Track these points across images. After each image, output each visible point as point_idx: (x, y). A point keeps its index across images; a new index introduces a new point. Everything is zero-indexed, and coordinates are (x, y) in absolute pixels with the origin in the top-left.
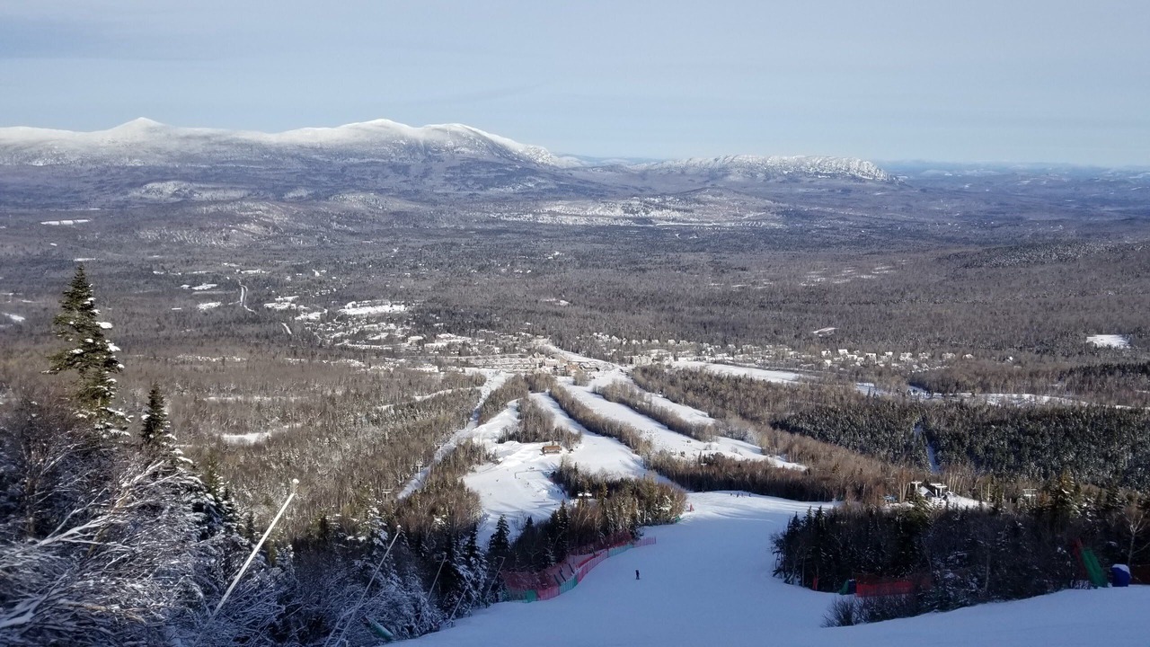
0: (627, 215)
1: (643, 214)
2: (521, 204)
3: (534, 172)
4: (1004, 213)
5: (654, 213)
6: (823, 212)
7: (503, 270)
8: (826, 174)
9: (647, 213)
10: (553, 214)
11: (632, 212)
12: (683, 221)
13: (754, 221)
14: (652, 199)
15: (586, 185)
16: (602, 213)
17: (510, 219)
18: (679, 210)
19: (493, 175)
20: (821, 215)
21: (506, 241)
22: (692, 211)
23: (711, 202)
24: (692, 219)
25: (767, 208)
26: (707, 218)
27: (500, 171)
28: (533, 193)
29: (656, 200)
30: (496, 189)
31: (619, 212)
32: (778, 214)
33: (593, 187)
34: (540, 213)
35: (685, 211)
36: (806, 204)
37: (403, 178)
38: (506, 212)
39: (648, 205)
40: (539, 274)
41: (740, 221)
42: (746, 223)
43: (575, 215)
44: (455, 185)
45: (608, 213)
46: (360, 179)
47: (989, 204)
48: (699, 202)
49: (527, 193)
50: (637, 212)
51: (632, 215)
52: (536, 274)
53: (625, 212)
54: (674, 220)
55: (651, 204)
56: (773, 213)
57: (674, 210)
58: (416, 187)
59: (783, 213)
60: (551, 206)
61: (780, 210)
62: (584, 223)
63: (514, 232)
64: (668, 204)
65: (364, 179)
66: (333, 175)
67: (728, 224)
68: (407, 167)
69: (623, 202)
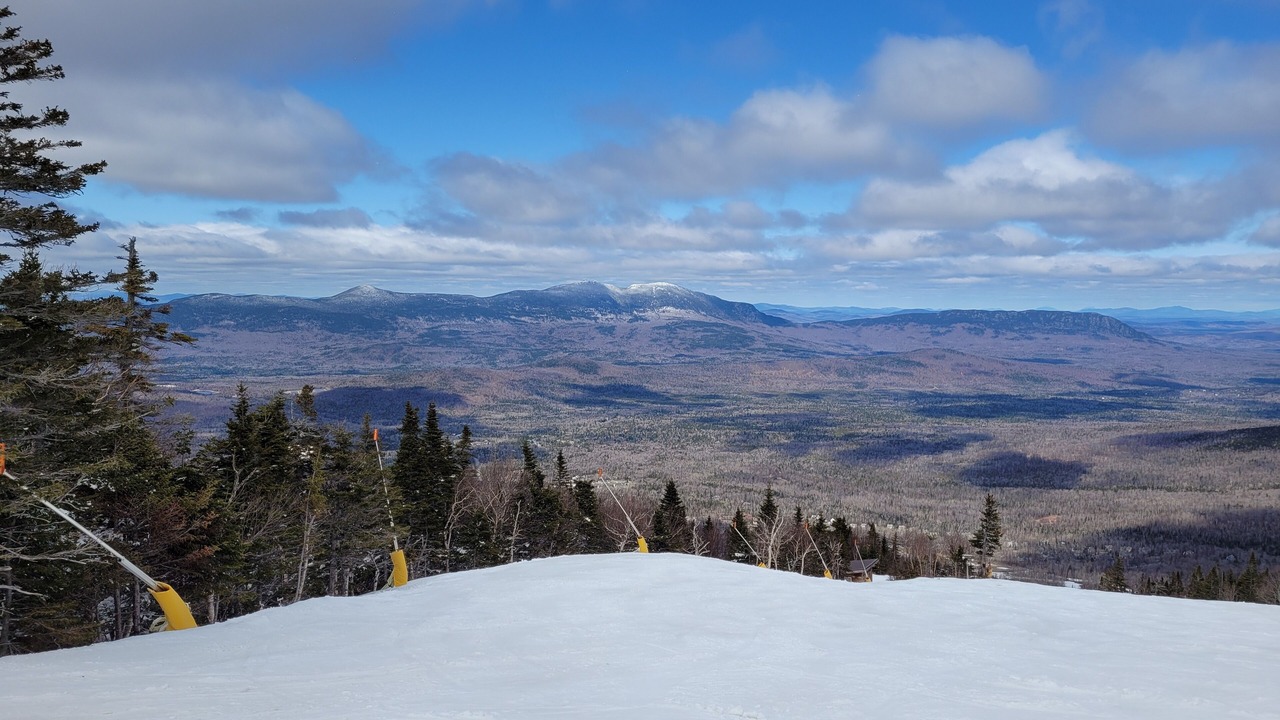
0: (842, 378)
1: (859, 377)
5: (871, 376)
9: (863, 376)
11: (847, 375)
15: (796, 344)
16: (815, 376)
18: (897, 374)
19: (700, 335)
22: (912, 375)
26: (927, 382)
27: (706, 331)
31: (833, 375)
32: (1007, 377)
33: (805, 346)
34: (750, 376)
35: (905, 375)
37: (609, 339)
39: (863, 369)
41: (965, 386)
43: (786, 379)
44: (660, 345)
45: (821, 376)
46: (568, 341)
50: (852, 375)
51: (846, 379)
53: (840, 375)
54: (892, 384)
55: (867, 367)
56: (1002, 376)
57: (892, 374)
58: (622, 348)
59: (1013, 377)
61: (1009, 372)
63: (724, 398)
64: (885, 367)
65: (571, 341)
66: (542, 338)
68: (613, 328)
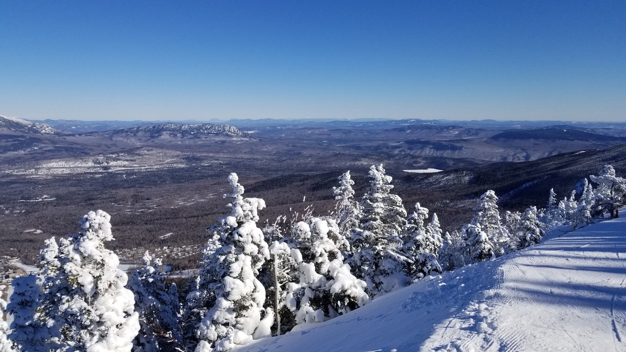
0: (96, 165)
1: (106, 164)
2: (27, 164)
3: (39, 140)
4: (294, 151)
5: (112, 163)
6: (207, 156)
7: (7, 212)
8: (213, 133)
9: (108, 163)
10: (49, 169)
11: (99, 163)
12: (130, 167)
13: (170, 164)
14: (111, 155)
15: (74, 146)
16: (80, 165)
17: (19, 173)
18: (127, 160)
19: (10, 144)
20: (206, 158)
21: (13, 190)
22: (135, 160)
23: (146, 155)
24: (135, 165)
25: (178, 156)
26: (144, 164)
27: (16, 140)
28: (38, 153)
29: (114, 156)
30: (12, 152)
31: (90, 164)
32: (183, 159)
33: (78, 146)
34: (40, 168)
35: (131, 160)
36: (199, 152)
38: (16, 169)
39: (108, 159)
40: (30, 213)
41: (162, 164)
42: (165, 165)
43: (63, 168)
45: (84, 165)
47: (288, 146)
48: (139, 155)
49: (34, 153)
50: (102, 163)
51: (99, 165)
52: (27, 212)
53: (95, 164)
54: (124, 166)
55: (110, 158)
56: (181, 158)
57: (124, 161)
59: (186, 158)
60: (47, 163)
61: (184, 157)
62: (68, 172)
63: (21, 183)
64: (120, 157)
67: (156, 167)
69: (93, 158)
